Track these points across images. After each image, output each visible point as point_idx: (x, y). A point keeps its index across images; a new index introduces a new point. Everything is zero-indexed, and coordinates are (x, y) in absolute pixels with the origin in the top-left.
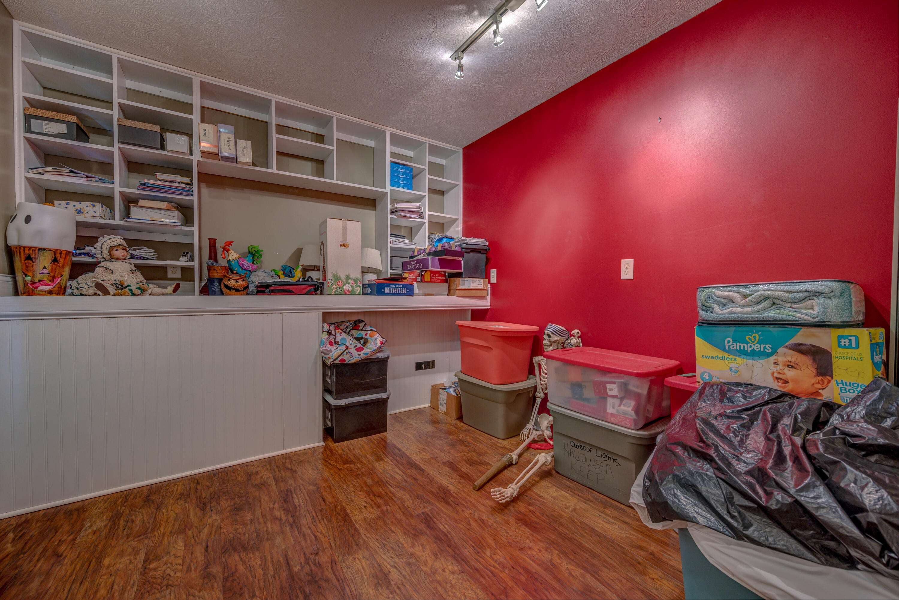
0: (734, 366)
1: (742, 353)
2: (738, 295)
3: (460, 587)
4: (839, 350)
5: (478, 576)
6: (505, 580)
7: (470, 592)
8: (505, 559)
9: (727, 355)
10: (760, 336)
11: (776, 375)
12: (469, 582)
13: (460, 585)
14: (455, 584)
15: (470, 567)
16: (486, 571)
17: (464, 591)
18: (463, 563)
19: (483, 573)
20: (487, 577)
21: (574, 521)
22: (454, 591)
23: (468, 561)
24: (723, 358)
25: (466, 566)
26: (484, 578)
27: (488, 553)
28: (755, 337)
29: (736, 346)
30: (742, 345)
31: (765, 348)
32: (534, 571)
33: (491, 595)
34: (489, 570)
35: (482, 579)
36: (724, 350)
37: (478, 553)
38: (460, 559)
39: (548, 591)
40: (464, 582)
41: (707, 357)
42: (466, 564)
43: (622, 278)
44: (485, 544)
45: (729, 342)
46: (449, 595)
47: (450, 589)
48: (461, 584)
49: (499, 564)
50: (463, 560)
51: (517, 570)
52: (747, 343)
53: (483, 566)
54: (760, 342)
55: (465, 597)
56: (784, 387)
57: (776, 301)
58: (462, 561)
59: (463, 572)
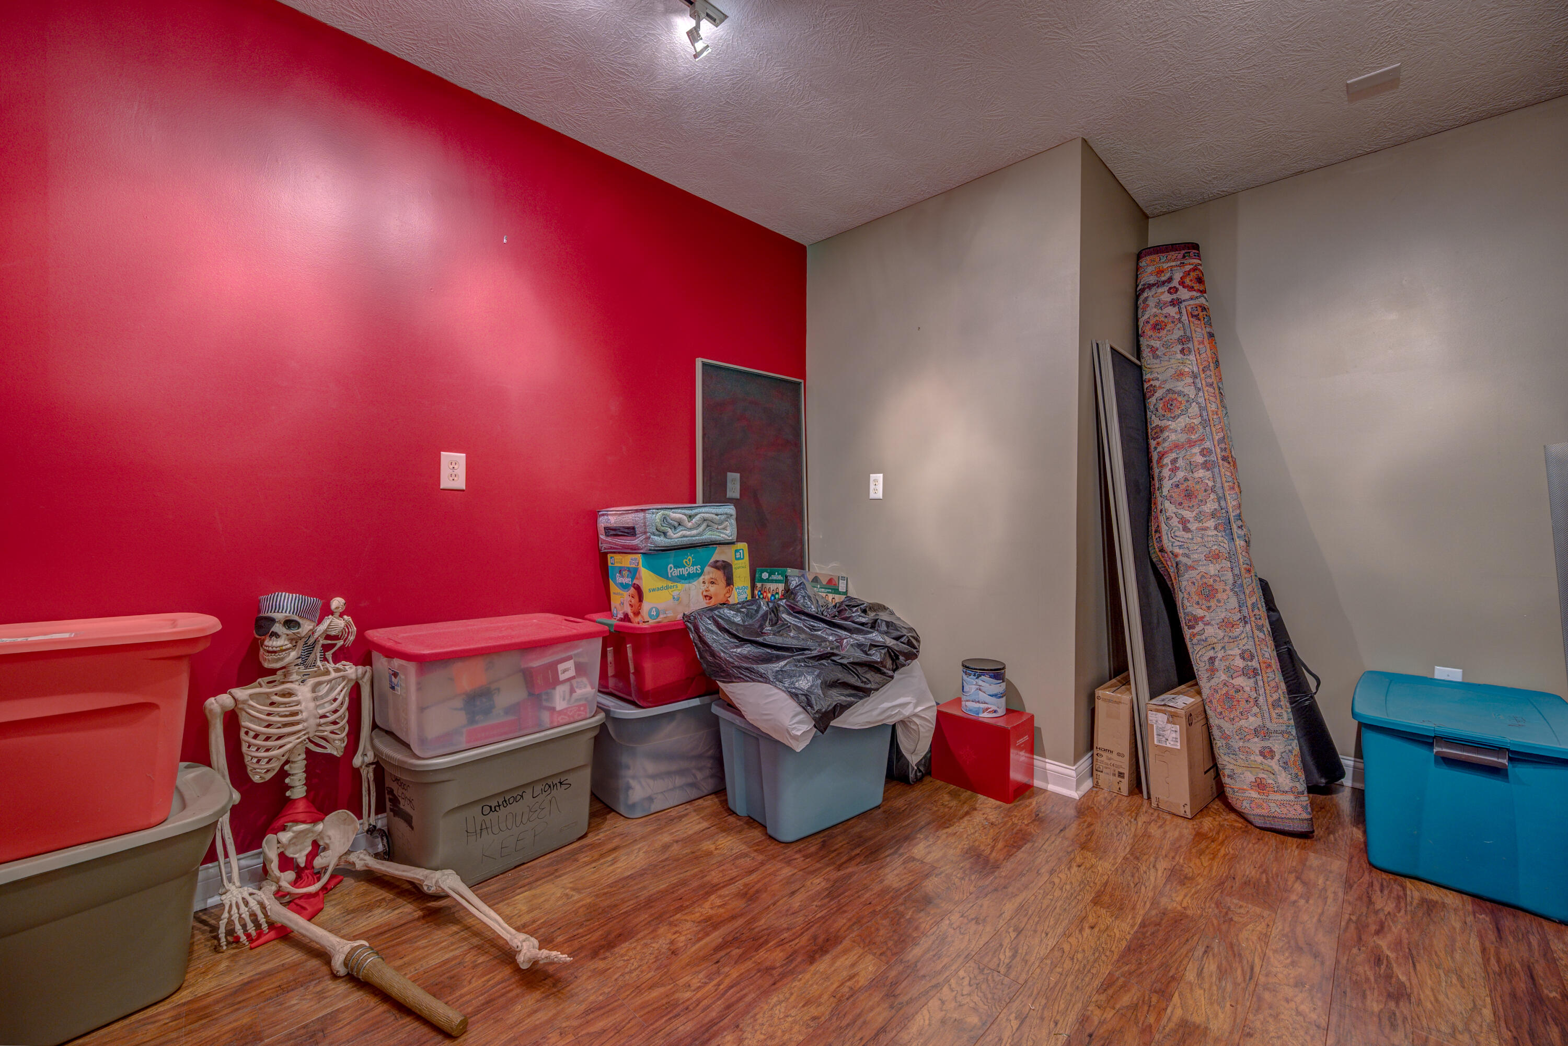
0: (676, 593)
1: (681, 578)
2: (685, 518)
3: (771, 1026)
4: (736, 562)
5: (741, 1005)
6: (743, 971)
7: (777, 1012)
8: (700, 972)
9: (670, 584)
10: (693, 558)
11: (705, 593)
12: (756, 1015)
13: (765, 1028)
14: (765, 1035)
15: (722, 1017)
16: (728, 994)
17: (776, 1019)
18: (715, 1028)
19: (734, 999)
20: (744, 992)
21: (605, 894)
22: (779, 1033)
23: (710, 1022)
24: (667, 588)
25: (721, 1024)
26: (745, 995)
27: (688, 995)
28: (689, 560)
29: (676, 572)
30: (681, 569)
31: (697, 569)
32: (720, 940)
33: (774, 987)
34: (726, 991)
35: (748, 999)
36: (667, 578)
37: (687, 1009)
38: (707, 1035)
39: (754, 929)
40: (760, 1021)
41: (654, 590)
42: (716, 1024)
43: (442, 487)
44: (664, 1001)
45: (671, 569)
46: (790, 1039)
47: (777, 1040)
48: (763, 1024)
49: (711, 979)
50: (707, 1030)
51: (721, 958)
52: (684, 567)
53: (719, 999)
54: (693, 565)
55: (787, 1016)
56: (709, 603)
57: (710, 523)
58: (711, 1030)
59: (737, 1026)
